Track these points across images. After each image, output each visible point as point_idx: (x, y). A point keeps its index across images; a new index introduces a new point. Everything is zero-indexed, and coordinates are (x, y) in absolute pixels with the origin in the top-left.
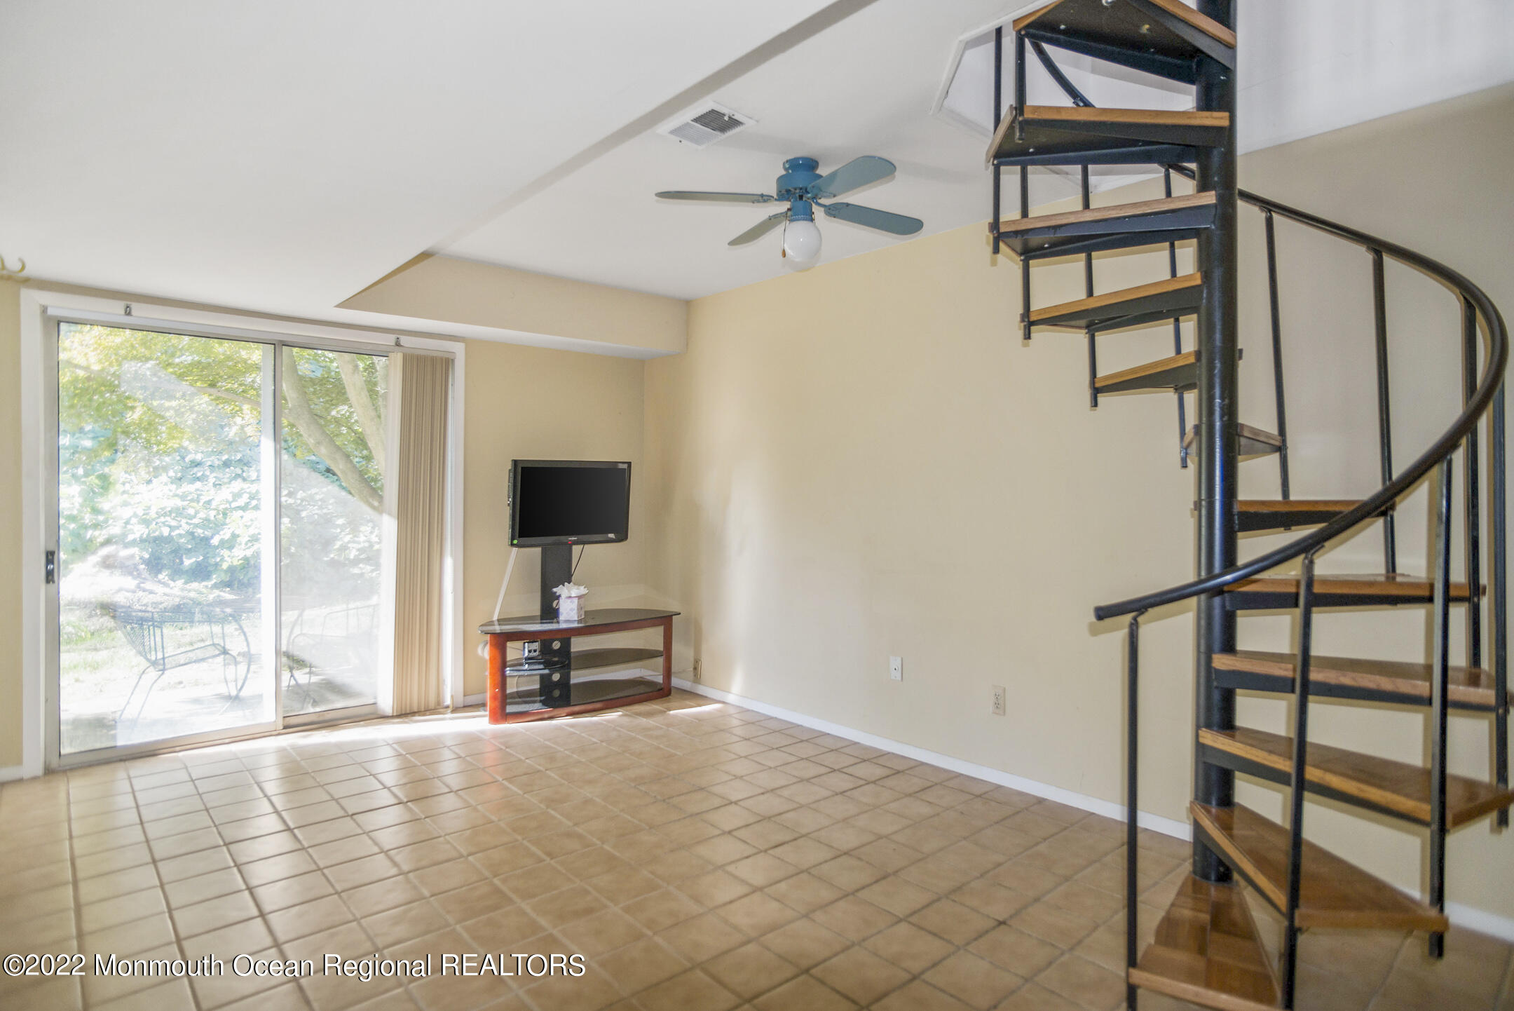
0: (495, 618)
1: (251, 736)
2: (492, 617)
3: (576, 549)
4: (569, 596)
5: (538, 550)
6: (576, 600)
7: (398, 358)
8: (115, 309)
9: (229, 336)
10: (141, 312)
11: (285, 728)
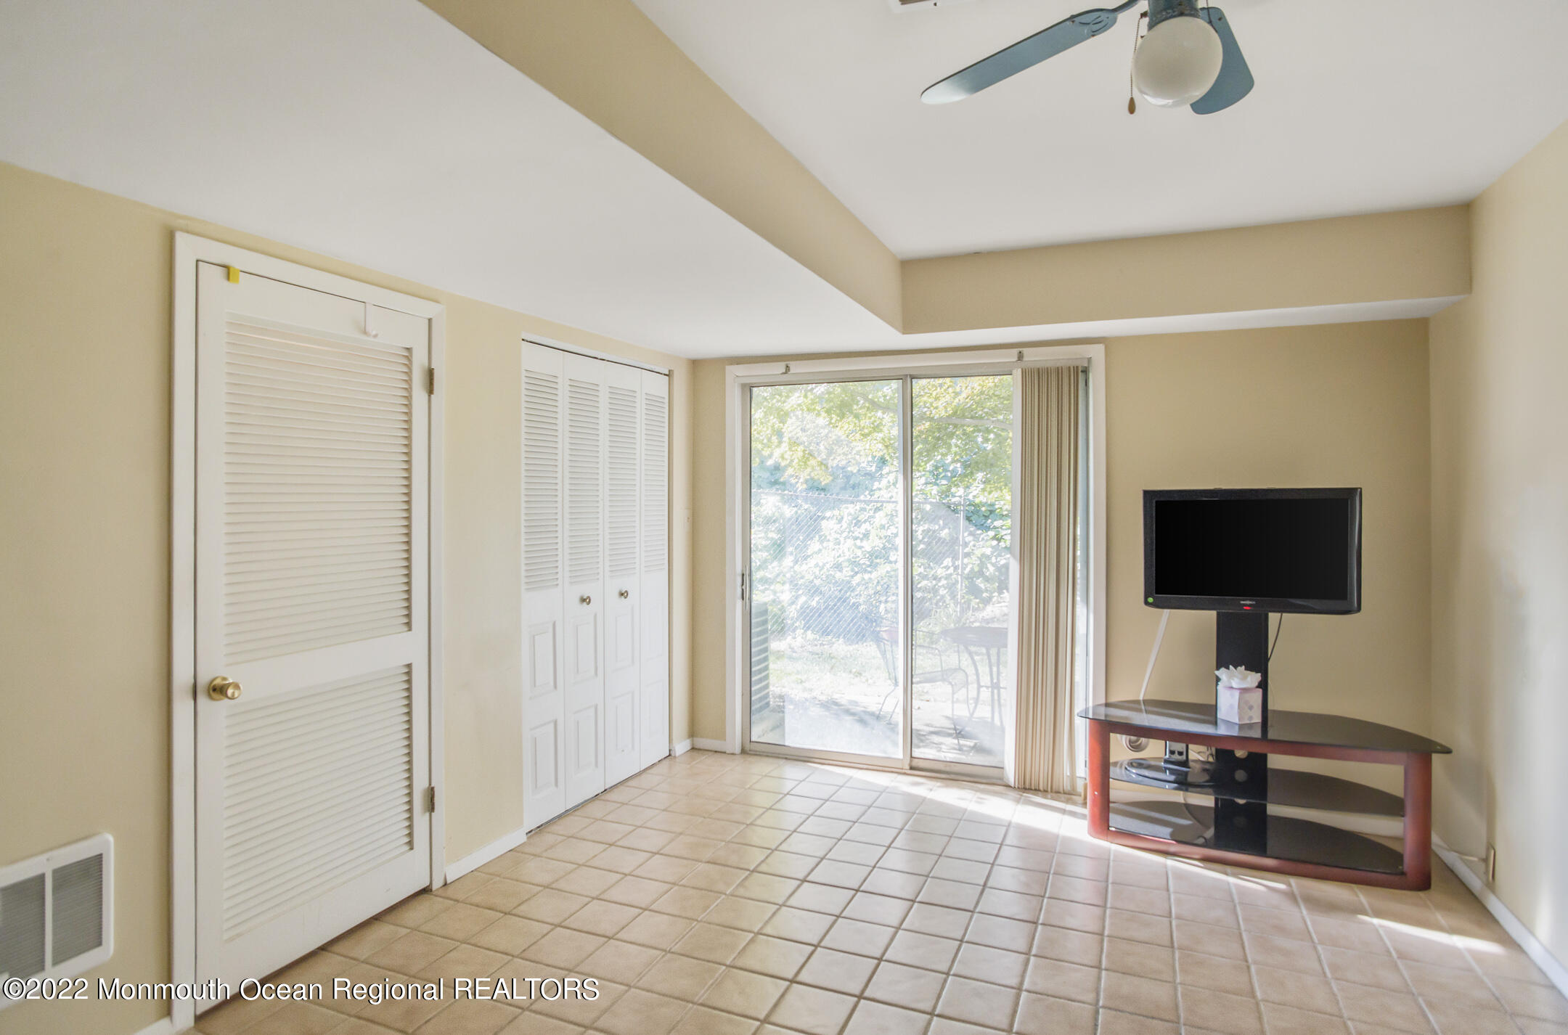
0: (1141, 698)
1: (881, 768)
2: (1139, 696)
3: (1273, 618)
4: (1230, 686)
5: (1212, 615)
6: (1237, 694)
7: (1018, 373)
8: (779, 368)
9: (867, 377)
10: (797, 368)
11: (912, 768)
